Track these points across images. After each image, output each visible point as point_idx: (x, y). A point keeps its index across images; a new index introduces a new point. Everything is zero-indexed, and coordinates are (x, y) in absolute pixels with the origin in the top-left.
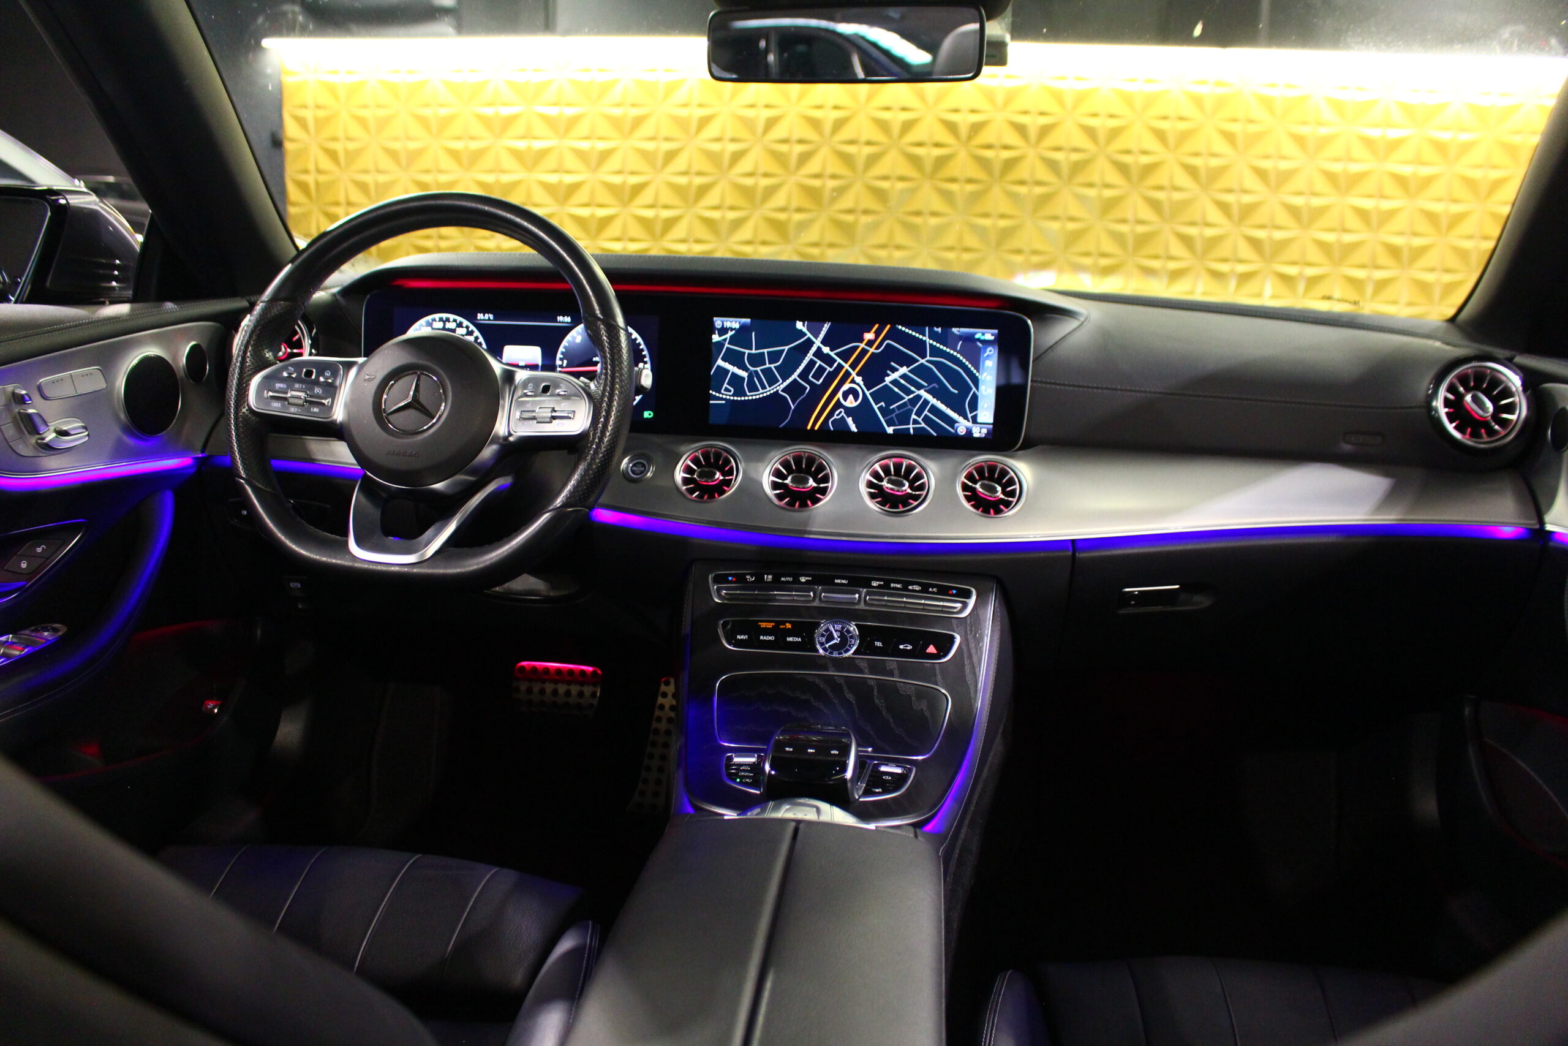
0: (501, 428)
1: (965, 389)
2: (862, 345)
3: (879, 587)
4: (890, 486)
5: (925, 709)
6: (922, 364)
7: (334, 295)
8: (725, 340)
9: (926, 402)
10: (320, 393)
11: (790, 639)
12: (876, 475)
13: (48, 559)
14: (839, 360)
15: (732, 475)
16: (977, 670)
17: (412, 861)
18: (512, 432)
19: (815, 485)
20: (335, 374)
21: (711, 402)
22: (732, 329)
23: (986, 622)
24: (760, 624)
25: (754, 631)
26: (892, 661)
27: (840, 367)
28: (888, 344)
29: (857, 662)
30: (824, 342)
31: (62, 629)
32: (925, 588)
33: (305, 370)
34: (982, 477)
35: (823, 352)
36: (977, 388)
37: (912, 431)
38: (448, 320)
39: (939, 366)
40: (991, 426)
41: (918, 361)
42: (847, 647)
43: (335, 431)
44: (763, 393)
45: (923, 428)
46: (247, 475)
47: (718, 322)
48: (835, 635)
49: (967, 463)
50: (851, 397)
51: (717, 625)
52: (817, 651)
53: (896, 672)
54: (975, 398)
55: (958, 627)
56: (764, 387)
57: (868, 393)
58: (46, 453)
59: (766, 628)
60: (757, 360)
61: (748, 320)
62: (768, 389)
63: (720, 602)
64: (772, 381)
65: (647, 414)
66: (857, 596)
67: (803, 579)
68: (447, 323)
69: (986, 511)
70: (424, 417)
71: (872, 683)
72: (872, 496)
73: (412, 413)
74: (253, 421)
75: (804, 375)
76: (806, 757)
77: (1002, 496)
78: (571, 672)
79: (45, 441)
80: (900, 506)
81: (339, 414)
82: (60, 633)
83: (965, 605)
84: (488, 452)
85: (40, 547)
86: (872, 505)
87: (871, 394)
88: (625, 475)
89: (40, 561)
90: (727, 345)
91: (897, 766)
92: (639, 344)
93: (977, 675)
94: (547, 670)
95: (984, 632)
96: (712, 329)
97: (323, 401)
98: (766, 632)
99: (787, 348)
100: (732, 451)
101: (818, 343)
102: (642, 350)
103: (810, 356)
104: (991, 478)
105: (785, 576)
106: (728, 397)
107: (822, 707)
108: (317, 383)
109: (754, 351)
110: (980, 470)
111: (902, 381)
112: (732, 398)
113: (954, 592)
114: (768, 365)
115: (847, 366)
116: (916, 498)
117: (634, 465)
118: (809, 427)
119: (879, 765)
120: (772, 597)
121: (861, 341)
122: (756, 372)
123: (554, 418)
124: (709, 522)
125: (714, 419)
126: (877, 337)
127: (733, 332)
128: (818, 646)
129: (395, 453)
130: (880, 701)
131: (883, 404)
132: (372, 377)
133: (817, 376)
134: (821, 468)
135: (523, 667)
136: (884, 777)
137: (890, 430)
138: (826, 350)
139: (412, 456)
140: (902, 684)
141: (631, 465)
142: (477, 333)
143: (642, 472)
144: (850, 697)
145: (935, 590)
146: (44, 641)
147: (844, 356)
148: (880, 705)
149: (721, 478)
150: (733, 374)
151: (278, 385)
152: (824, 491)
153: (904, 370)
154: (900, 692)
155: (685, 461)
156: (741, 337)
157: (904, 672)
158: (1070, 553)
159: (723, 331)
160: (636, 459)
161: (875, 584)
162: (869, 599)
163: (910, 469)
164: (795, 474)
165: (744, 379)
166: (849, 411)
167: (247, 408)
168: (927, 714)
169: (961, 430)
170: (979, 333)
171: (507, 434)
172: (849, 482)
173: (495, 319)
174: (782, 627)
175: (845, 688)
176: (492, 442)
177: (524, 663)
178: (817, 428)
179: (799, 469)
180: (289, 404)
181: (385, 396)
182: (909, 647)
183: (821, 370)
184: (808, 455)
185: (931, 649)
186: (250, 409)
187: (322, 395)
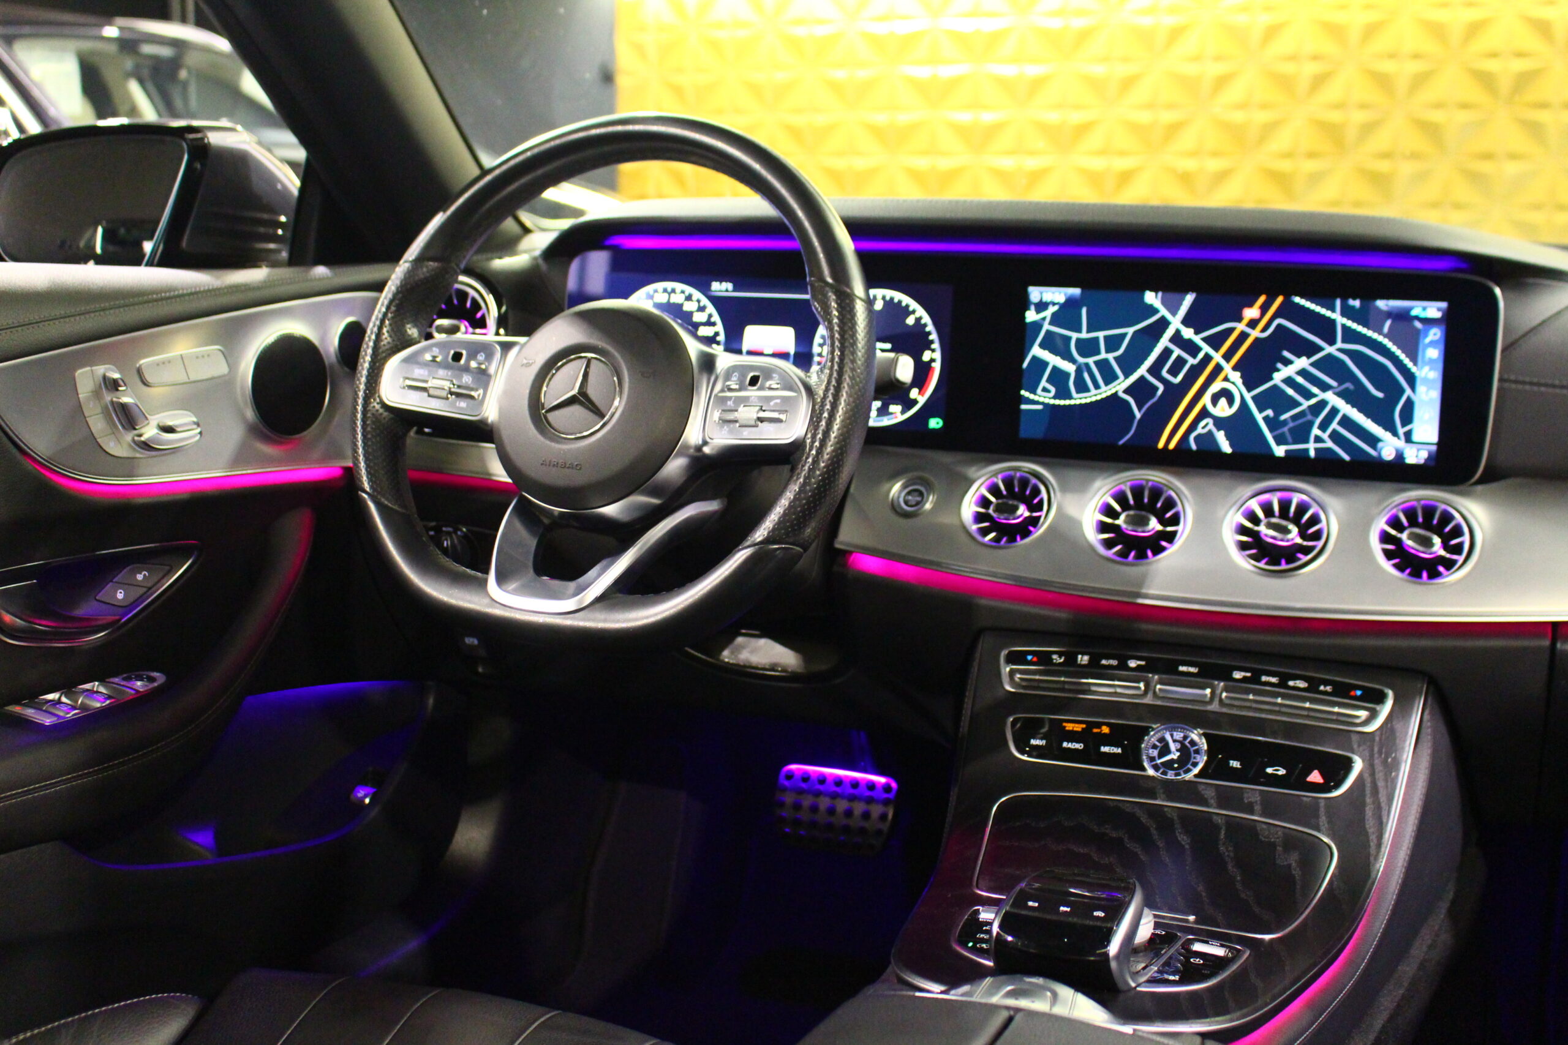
0: (692, 435)
1: (1394, 391)
2: (1241, 327)
3: (1244, 680)
4: (1271, 533)
5: (1294, 864)
6: (1329, 356)
7: (535, 259)
8: (1044, 319)
9: (1334, 411)
10: (470, 382)
11: (1105, 749)
12: (1252, 517)
13: (150, 588)
14: (1206, 349)
15: (1041, 509)
16: (1384, 813)
18: (708, 440)
19: (1159, 528)
20: (489, 357)
21: (1024, 407)
22: (1054, 304)
23: (1405, 741)
24: (1064, 724)
25: (1058, 733)
26: (1253, 791)
27: (1207, 358)
28: (1279, 326)
29: (1201, 787)
30: (1186, 322)
31: (160, 678)
32: (1313, 686)
33: (452, 352)
34: (1413, 523)
35: (1182, 337)
36: (1413, 387)
37: (1312, 454)
38: (673, 291)
39: (1353, 355)
40: (1434, 448)
41: (1321, 349)
42: (1189, 766)
43: (481, 432)
44: (1096, 395)
45: (1329, 450)
46: (371, 487)
47: (1035, 293)
48: (1173, 746)
49: (1390, 501)
50: (1223, 401)
51: (1005, 724)
52: (1144, 769)
53: (1257, 808)
54: (1409, 405)
55: (1359, 746)
56: (1097, 387)
57: (1248, 397)
58: (142, 453)
59: (1072, 732)
60: (1088, 348)
61: (1076, 291)
62: (1103, 388)
63: (1013, 690)
64: (1109, 377)
65: (935, 423)
66: (1208, 691)
67: (1132, 664)
68: (672, 295)
69: (1416, 574)
70: (591, 416)
71: (1219, 821)
72: (1243, 546)
73: (576, 410)
74: (384, 418)
75: (1155, 370)
76: (1054, 918)
77: (1442, 553)
78: (855, 783)
79: (143, 439)
80: (1283, 561)
81: (491, 412)
82: (156, 684)
83: (1373, 715)
84: (675, 467)
85: (141, 574)
86: (1242, 562)
87: (1254, 398)
88: (894, 507)
89: (142, 591)
90: (1046, 326)
91: (1222, 946)
92: (925, 325)
93: (1385, 820)
94: (822, 778)
95: (1402, 755)
96: (1025, 304)
97: (473, 393)
98: (1073, 736)
99: (1130, 331)
100: (1042, 474)
101: (1176, 322)
102: (929, 333)
103: (1164, 342)
104: (1427, 525)
105: (1108, 658)
106: (1047, 401)
107: (1138, 850)
108: (466, 369)
109: (1084, 335)
110: (1410, 513)
111: (1300, 380)
112: (1052, 402)
113: (1359, 693)
114: (1103, 355)
115: (1217, 357)
116: (1307, 550)
117: (909, 493)
118: (1161, 445)
119: (1191, 942)
120: (1086, 687)
121: (1239, 319)
122: (1087, 365)
123: (761, 420)
124: (1006, 577)
125: (1026, 431)
126: (1263, 314)
127: (1056, 308)
128: (1146, 764)
129: (552, 465)
130: (1227, 848)
131: (1269, 412)
132: (531, 362)
133: (1174, 371)
134: (1170, 504)
135: (791, 771)
136: (1192, 960)
137: (1280, 451)
138: (1188, 333)
139: (572, 468)
140: (1264, 826)
141: (903, 494)
142: (711, 309)
143: (918, 503)
144: (1184, 839)
145: (1329, 688)
146: (133, 692)
147: (1215, 342)
148: (1227, 854)
149: (1027, 514)
150: (1055, 368)
151: (419, 372)
152: (1171, 537)
153: (1302, 363)
154: (1260, 837)
155: (978, 489)
156: (1067, 315)
157: (1270, 808)
158: (1546, 643)
159: (1041, 306)
160: (911, 485)
161: (1238, 675)
162: (1226, 697)
163: (1302, 508)
164: (1132, 512)
165: (1068, 375)
166: (1219, 423)
167: (378, 400)
168: (1297, 873)
169: (1388, 453)
170: (1417, 306)
171: (700, 442)
172: (1208, 526)
173: (735, 290)
174: (1095, 730)
175: (1177, 826)
176: (679, 454)
177: (794, 767)
178: (1172, 446)
179: (1139, 504)
180: (429, 396)
181: (544, 388)
182: (1282, 772)
183: (1180, 362)
184: (1152, 485)
185: (1315, 777)
186: (384, 406)
187: (471, 386)
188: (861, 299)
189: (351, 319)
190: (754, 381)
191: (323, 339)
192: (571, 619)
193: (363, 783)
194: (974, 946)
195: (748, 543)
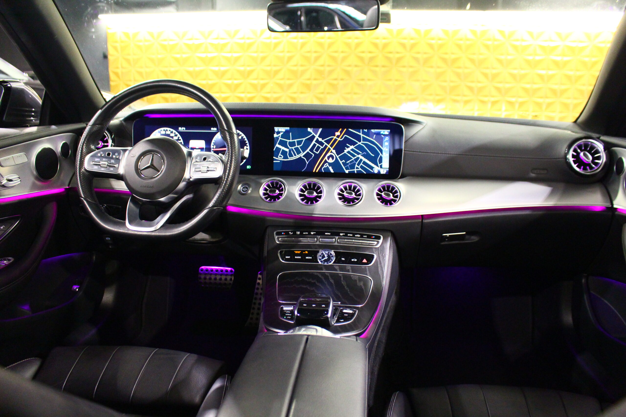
0: (187, 175)
1: (377, 154)
2: (335, 137)
3: (343, 235)
4: (347, 194)
5: (362, 285)
6: (359, 145)
7: (121, 121)
8: (279, 136)
9: (361, 160)
10: (114, 162)
11: (307, 258)
12: (341, 190)
13: (5, 231)
14: (326, 144)
15: (283, 191)
16: (383, 269)
17: (154, 352)
18: (191, 177)
19: (317, 195)
20: (119, 154)
21: (274, 161)
22: (282, 132)
23: (387, 249)
24: (295, 252)
25: (293, 254)
26: (349, 266)
27: (326, 146)
28: (345, 137)
29: (334, 266)
30: (319, 136)
31: (12, 259)
32: (362, 236)
33: (107, 153)
34: (384, 190)
35: (319, 140)
36: (382, 153)
37: (356, 172)
38: (167, 130)
39: (366, 145)
40: (388, 169)
41: (357, 143)
42: (331, 260)
43: (119, 177)
44: (295, 158)
45: (360, 171)
46: (84, 196)
47: (276, 129)
48: (326, 256)
49: (378, 185)
50: (331, 158)
51: (277, 253)
52: (318, 262)
53: (350, 270)
54: (381, 158)
55: (375, 252)
56: (295, 155)
58: (3, 189)
59: (297, 254)
60: (292, 144)
61: (288, 128)
62: (297, 155)
63: (279, 243)
64: (299, 152)
65: (249, 167)
66: (334, 240)
67: (312, 233)
69: (386, 204)
70: (156, 172)
71: (340, 275)
72: (340, 199)
73: (150, 170)
74: (86, 174)
75: (311, 150)
76: (311, 308)
77: (393, 198)
78: (222, 270)
79: (2, 184)
80: (351, 202)
81: (121, 171)
82: (11, 261)
83: (378, 242)
84: (182, 185)
85: (2, 226)
86: (340, 203)
87: (339, 157)
88: (239, 192)
89: (3, 232)
90: (280, 138)
91: (350, 310)
92: (244, 139)
93: (383, 271)
94: (212, 270)
95: (386, 253)
96: (273, 132)
97: (115, 165)
99: (304, 139)
100: (282, 181)
101: (317, 137)
102: (246, 141)
103: (314, 142)
104: (388, 190)
105: (305, 232)
106: (281, 160)
107: (320, 285)
108: (112, 158)
109: (291, 141)
110: (383, 187)
111: (352, 152)
113: (374, 237)
114: (297, 146)
115: (329, 146)
116: (358, 199)
117: (243, 188)
118: (314, 171)
119: (343, 309)
120: (300, 241)
121: (335, 135)
122: (292, 149)
123: (208, 171)
124: (274, 211)
125: (275, 168)
126: (341, 134)
127: (283, 133)
128: (319, 260)
129: (144, 186)
130: (344, 282)
131: (344, 161)
132: (134, 155)
133: (317, 150)
134: (319, 188)
135: (202, 268)
136: (345, 315)
137: (347, 172)
139: (151, 187)
140: (353, 275)
142: (179, 135)
143: (246, 191)
144: (332, 281)
145: (366, 236)
146: (4, 265)
147: (328, 142)
148: (344, 284)
149: (279, 192)
150: (283, 150)
151: (97, 159)
152: (320, 197)
153: (352, 147)
154: (352, 278)
155: (264, 186)
156: (286, 135)
157: (354, 270)
158: (420, 220)
159: (278, 133)
160: (245, 185)
161: (341, 234)
162: (339, 241)
163: (355, 188)
164: (308, 190)
165: (287, 152)
166: (330, 164)
168: (363, 287)
169: (376, 171)
170: (382, 131)
171: (189, 178)
172: (330, 193)
173: (186, 130)
174: (304, 253)
175: (330, 277)
176: (183, 181)
178: (317, 171)
179: (310, 188)
180: (101, 167)
181: (139, 163)
182: (356, 260)
183: (318, 148)
184: (314, 183)
185: (365, 261)
186: (85, 170)
188: (235, 134)
189: (64, 142)
190: (205, 159)
191: (56, 148)
192: (155, 233)
193: (75, 284)
194: (286, 317)
195: (208, 207)
